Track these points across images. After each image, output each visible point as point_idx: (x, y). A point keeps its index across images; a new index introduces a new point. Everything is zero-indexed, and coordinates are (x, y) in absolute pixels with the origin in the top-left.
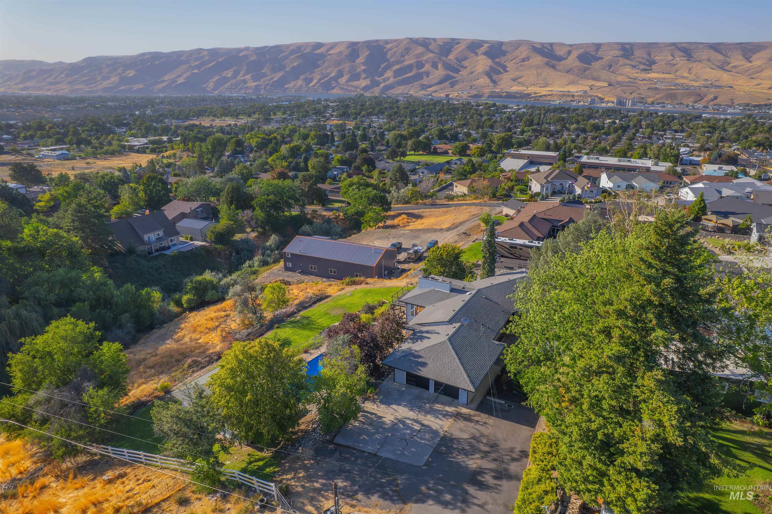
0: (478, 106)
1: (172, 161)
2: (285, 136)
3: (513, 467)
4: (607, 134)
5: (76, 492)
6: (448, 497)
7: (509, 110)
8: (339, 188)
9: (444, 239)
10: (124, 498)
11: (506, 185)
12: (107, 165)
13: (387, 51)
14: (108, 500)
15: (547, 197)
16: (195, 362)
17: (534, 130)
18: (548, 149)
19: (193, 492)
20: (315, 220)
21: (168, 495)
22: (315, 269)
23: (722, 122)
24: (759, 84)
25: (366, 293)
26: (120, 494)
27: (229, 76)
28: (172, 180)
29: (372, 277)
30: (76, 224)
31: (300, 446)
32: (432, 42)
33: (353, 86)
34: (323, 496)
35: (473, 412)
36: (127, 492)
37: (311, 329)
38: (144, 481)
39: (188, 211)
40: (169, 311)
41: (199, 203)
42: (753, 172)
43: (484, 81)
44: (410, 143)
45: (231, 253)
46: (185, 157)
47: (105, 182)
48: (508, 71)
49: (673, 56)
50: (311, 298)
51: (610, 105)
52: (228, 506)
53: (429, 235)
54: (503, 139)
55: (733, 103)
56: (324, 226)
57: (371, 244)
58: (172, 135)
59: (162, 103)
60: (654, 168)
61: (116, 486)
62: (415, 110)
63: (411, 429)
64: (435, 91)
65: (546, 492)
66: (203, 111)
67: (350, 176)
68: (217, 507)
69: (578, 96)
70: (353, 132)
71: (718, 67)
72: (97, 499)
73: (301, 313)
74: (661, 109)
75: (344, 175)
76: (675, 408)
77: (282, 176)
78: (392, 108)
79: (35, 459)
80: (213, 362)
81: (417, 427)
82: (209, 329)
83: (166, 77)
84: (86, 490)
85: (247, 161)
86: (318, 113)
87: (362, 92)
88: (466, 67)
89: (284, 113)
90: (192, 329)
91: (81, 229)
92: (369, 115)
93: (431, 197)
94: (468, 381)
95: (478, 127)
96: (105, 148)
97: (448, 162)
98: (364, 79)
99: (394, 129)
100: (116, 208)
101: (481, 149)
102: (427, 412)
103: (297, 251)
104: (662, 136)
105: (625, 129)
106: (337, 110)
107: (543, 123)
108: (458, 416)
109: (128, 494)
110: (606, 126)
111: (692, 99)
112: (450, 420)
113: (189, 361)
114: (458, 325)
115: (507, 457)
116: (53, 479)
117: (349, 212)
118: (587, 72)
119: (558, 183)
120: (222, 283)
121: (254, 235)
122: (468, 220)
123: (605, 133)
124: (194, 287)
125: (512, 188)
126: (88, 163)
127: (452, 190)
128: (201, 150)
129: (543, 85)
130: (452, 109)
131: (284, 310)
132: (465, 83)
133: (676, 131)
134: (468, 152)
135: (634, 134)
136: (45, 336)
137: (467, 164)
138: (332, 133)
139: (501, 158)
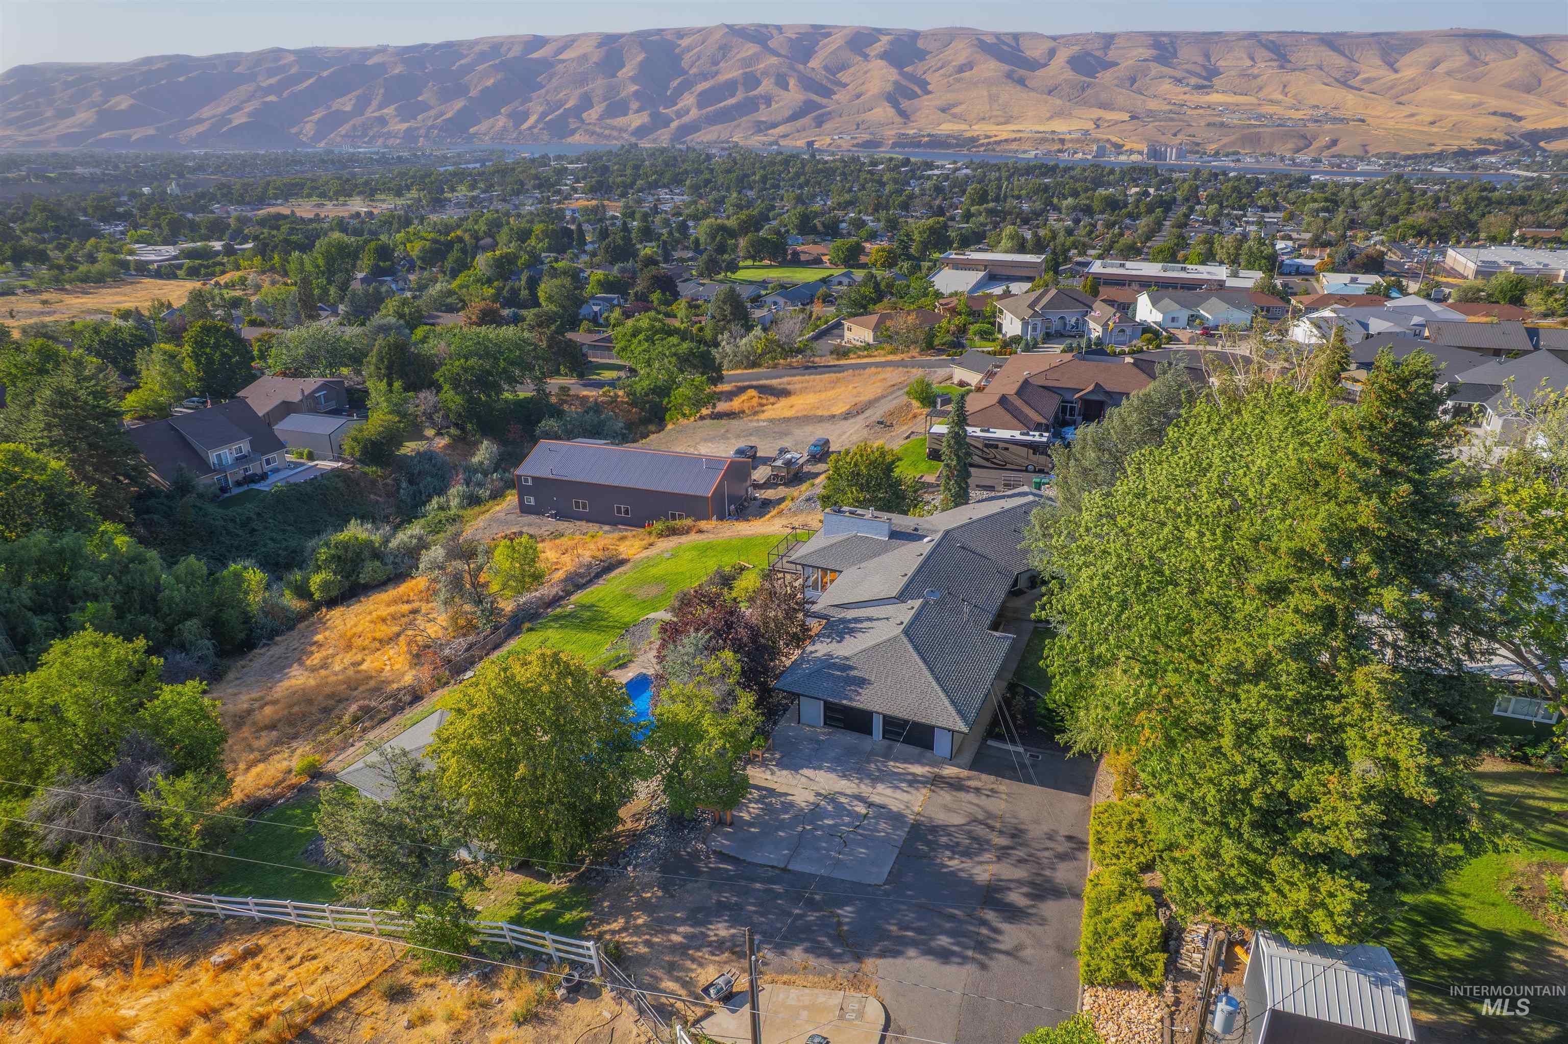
0: (874, 163)
1: (238, 293)
2: (481, 234)
3: (1062, 874)
4: (1134, 217)
5: (155, 993)
6: (944, 941)
7: (936, 172)
8: (609, 340)
9: (840, 436)
10: (265, 998)
11: (947, 324)
12: (90, 306)
13: (683, 52)
14: (231, 1005)
15: (1035, 345)
16: (366, 711)
17: (990, 212)
18: (1021, 248)
19: (416, 973)
20: (566, 407)
21: (363, 983)
22: (584, 507)
23: (1347, 190)
24: (1412, 115)
25: (704, 551)
26: (255, 989)
27: (348, 108)
28: (249, 333)
29: (707, 518)
30: (56, 432)
31: (629, 863)
32: (775, 32)
33: (613, 128)
34: (693, 960)
35: (965, 773)
36: (272, 984)
37: (600, 629)
38: (303, 959)
39: (296, 397)
40: (284, 609)
41: (320, 381)
42: (1413, 287)
43: (883, 112)
44: (743, 242)
45: (397, 481)
46: (266, 285)
47: (101, 341)
48: (930, 93)
49: (1252, 59)
50: (589, 566)
51: (1135, 158)
52: (497, 994)
53: (808, 429)
54: (932, 230)
55: (1366, 152)
56: (587, 417)
57: (691, 450)
58: (232, 238)
59: (200, 168)
60: (1231, 283)
61: (243, 973)
62: (746, 176)
63: (851, 814)
64: (785, 136)
65: (1138, 916)
66: (297, 184)
67: (627, 315)
68: (475, 998)
69: (1072, 141)
70: (625, 223)
71: (1337, 80)
72: (206, 1003)
73: (573, 598)
74: (1232, 165)
75: (616, 313)
76: (1417, 734)
77: (488, 317)
78: (698, 172)
79: (42, 934)
80: (403, 708)
81: (861, 809)
82: (381, 641)
83: (206, 112)
84: (177, 987)
85: (403, 290)
86: (543, 184)
87: (633, 140)
88: (845, 85)
89: (473, 187)
90: (342, 643)
91: (69, 444)
92: (654, 186)
93: (799, 351)
94: (954, 713)
95: (876, 210)
96: (83, 268)
97: (824, 281)
98: (637, 111)
99: (705, 215)
100: (131, 399)
101: (889, 252)
102: (875, 780)
103: (544, 472)
104: (1239, 218)
105: (1167, 205)
106: (584, 178)
107: (1006, 197)
108: (936, 781)
109: (274, 989)
110: (1130, 200)
111: (1290, 145)
112: (924, 791)
113: (354, 708)
114: (917, 603)
115: (1046, 854)
116: (95, 972)
117: (638, 388)
118: (1089, 91)
119: (1054, 317)
120: (393, 544)
121: (441, 442)
122: (883, 397)
123: (1130, 215)
124: (333, 557)
125: (963, 330)
126: (45, 302)
127: (842, 337)
128: (302, 270)
129: (1002, 120)
130: (822, 171)
131: (537, 594)
132: (845, 118)
133: (1265, 209)
134: (863, 259)
135: (1187, 216)
136: (42, 673)
137: (865, 283)
138: (580, 226)
139: (930, 269)
